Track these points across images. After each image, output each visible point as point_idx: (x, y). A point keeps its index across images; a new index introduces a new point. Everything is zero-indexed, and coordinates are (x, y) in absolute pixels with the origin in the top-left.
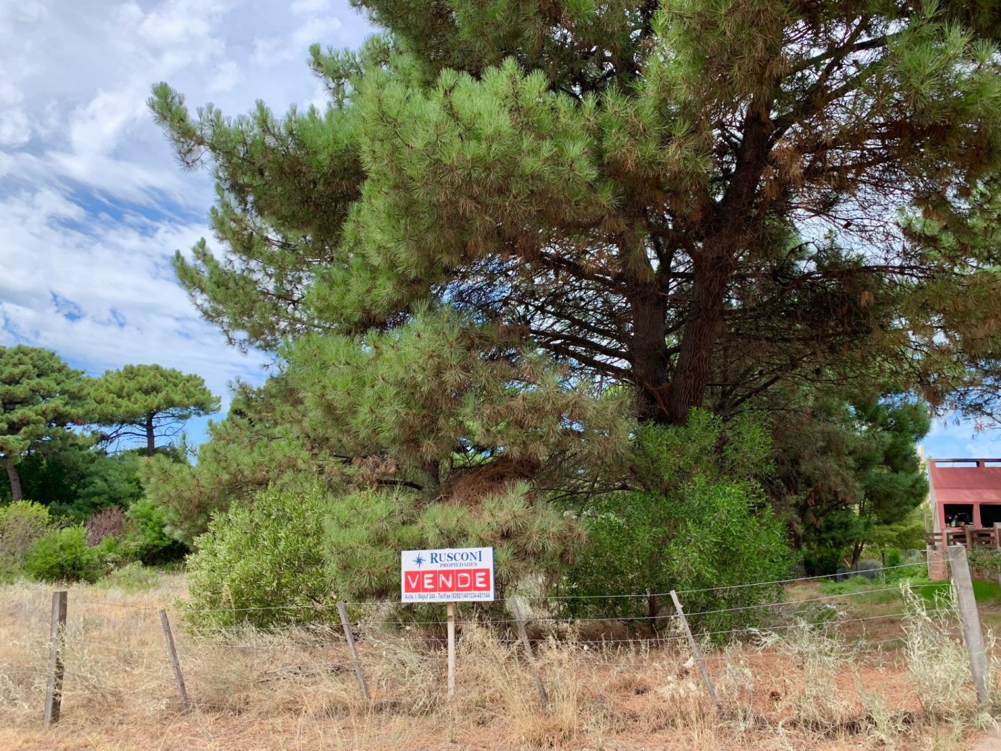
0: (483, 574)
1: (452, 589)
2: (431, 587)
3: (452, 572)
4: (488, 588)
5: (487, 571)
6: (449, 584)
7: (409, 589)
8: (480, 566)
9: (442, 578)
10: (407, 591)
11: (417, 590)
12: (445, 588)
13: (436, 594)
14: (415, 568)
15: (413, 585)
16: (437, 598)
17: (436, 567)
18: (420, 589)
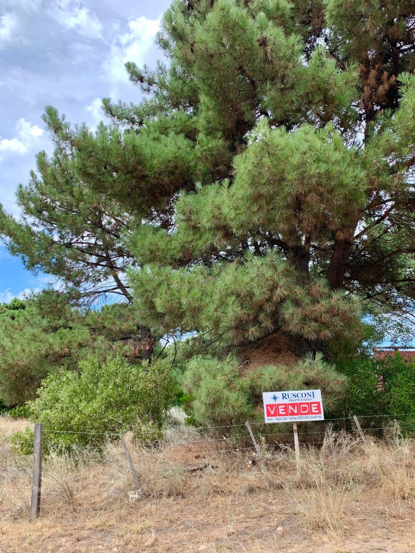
0: (316, 405)
1: (297, 414)
2: (284, 413)
3: (296, 404)
4: (320, 413)
5: (318, 403)
6: (296, 411)
7: (269, 414)
8: (314, 400)
9: (291, 408)
10: (268, 416)
11: (275, 415)
12: (293, 414)
13: (288, 417)
14: (273, 402)
15: (272, 413)
16: (288, 419)
17: (286, 401)
18: (276, 414)
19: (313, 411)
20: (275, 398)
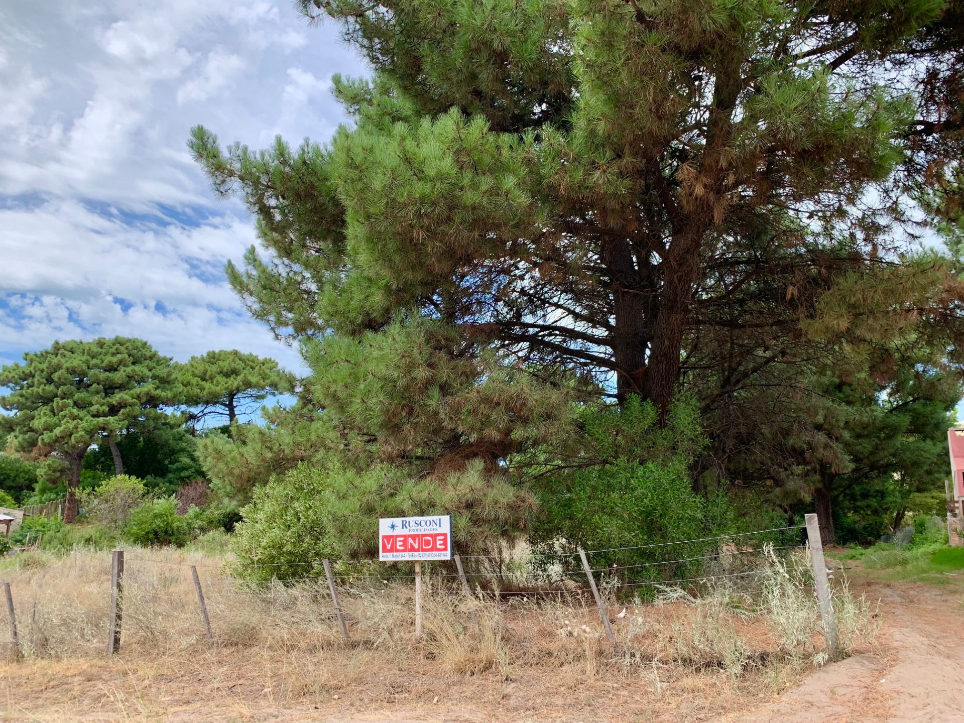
0: (442, 537)
1: (418, 550)
2: (402, 548)
3: (418, 536)
4: (445, 549)
5: (445, 535)
6: (416, 546)
7: (385, 550)
8: (440, 531)
9: (411, 541)
10: (383, 551)
11: (391, 550)
12: (413, 549)
13: (406, 554)
14: (389, 532)
15: (389, 547)
16: (407, 557)
17: (406, 532)
18: (393, 549)
19: (438, 546)
20: (393, 527)
